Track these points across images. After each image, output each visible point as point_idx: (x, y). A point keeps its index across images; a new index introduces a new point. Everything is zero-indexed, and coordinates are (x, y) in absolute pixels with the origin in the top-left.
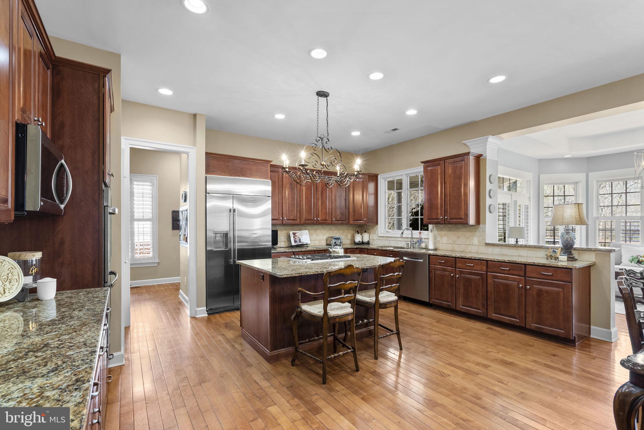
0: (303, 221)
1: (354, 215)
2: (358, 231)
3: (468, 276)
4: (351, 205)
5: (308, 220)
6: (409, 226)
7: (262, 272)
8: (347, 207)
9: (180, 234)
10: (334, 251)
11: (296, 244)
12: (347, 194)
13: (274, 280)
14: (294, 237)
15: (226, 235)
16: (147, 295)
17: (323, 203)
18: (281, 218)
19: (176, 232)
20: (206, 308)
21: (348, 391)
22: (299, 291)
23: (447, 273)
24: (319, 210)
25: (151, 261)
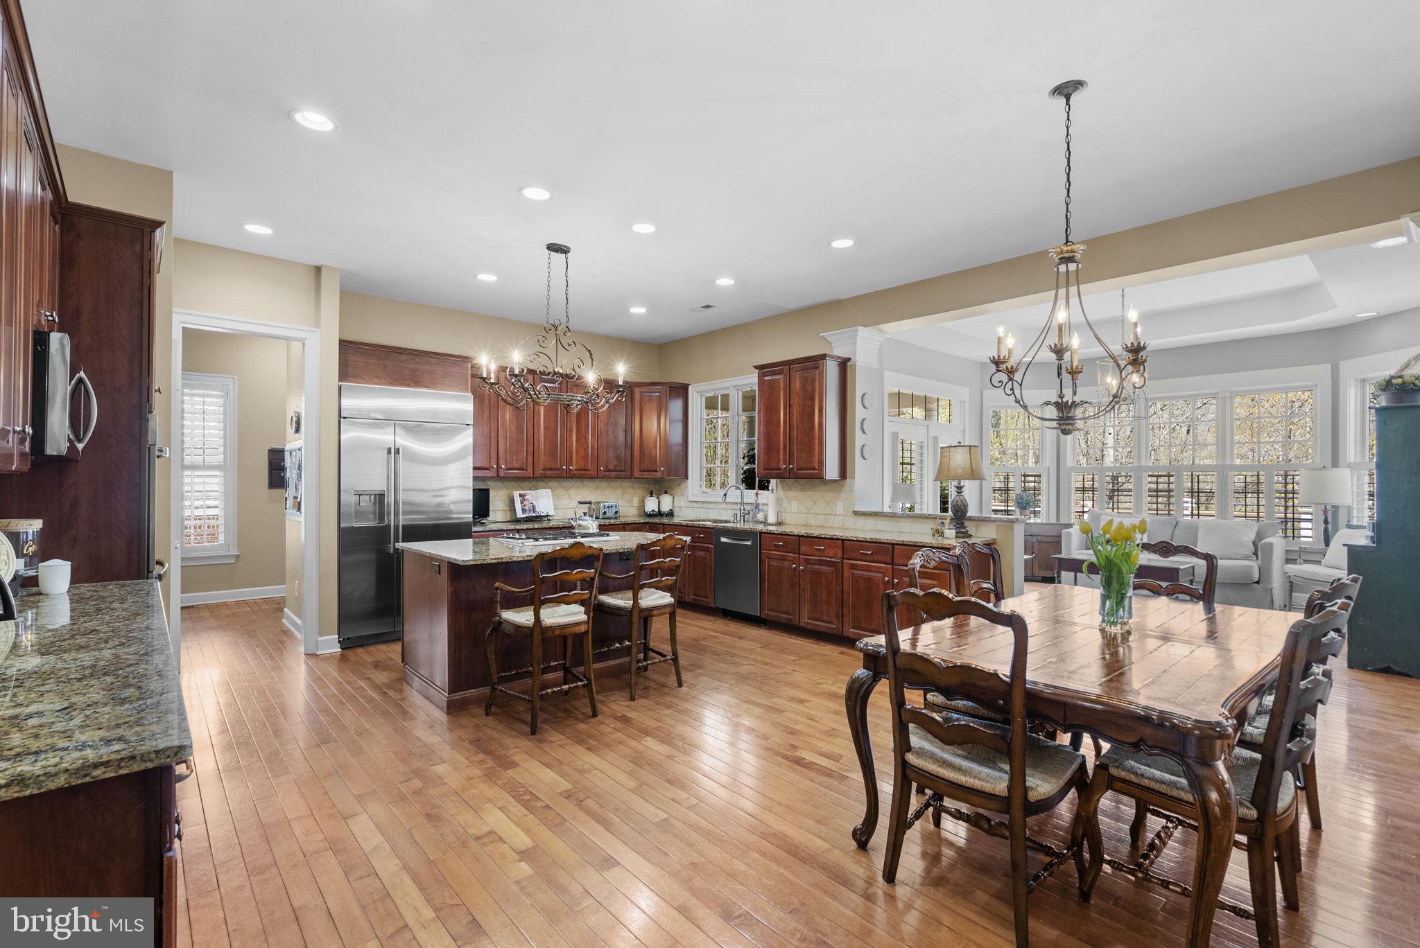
0: (539, 472)
1: (641, 461)
2: (652, 491)
3: (816, 567)
4: (637, 442)
5: (550, 469)
6: (740, 481)
7: (436, 560)
8: (629, 445)
9: (287, 495)
10: (580, 525)
11: (525, 516)
12: (629, 420)
13: (458, 571)
14: (522, 503)
15: (380, 497)
16: (213, 620)
17: (582, 437)
18: (495, 466)
19: (278, 492)
20: (337, 636)
21: (569, 741)
22: (497, 589)
23: (786, 564)
24: (571, 452)
25: (221, 553)
